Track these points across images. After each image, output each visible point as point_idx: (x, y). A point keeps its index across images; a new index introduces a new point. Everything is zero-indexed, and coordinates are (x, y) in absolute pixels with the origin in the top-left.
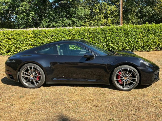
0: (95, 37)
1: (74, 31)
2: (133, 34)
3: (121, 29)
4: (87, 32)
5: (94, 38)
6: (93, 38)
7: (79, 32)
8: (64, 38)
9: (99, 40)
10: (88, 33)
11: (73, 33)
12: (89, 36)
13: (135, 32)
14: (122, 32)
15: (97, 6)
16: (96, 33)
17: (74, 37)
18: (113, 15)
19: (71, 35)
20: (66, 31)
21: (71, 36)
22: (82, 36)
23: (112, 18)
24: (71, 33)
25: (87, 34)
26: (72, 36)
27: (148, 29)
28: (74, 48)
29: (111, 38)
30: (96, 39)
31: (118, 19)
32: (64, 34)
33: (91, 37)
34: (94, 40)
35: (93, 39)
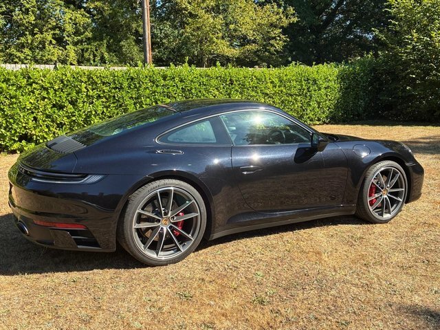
0: (110, 97)
1: (44, 76)
2: (200, 91)
3: (174, 78)
4: (85, 83)
5: (107, 99)
6: (104, 100)
7: (62, 81)
8: (12, 98)
9: (121, 106)
10: (89, 85)
11: (40, 82)
12: (91, 93)
13: (205, 85)
14: (177, 86)
15: (28, 6)
16: (112, 86)
17: (46, 98)
18: (79, 38)
19: (35, 88)
20: (16, 77)
21: (33, 93)
22: (69, 94)
23: (75, 44)
24: (37, 83)
25: (86, 88)
26: (39, 94)
27: (231, 80)
28: (47, 130)
29: (151, 100)
30: (114, 103)
31: (96, 50)
32: (13, 85)
33: (99, 97)
34: (107, 107)
35: (103, 102)
